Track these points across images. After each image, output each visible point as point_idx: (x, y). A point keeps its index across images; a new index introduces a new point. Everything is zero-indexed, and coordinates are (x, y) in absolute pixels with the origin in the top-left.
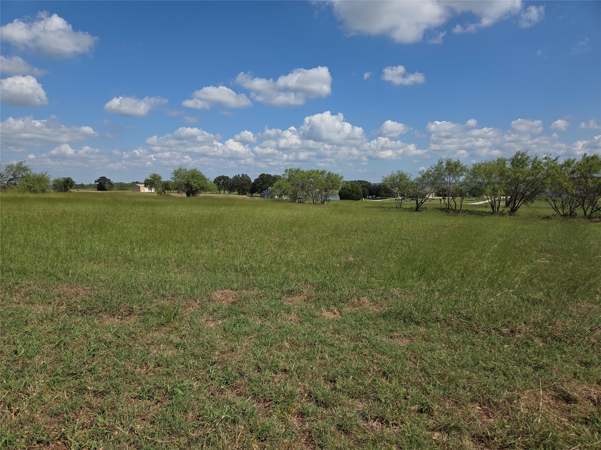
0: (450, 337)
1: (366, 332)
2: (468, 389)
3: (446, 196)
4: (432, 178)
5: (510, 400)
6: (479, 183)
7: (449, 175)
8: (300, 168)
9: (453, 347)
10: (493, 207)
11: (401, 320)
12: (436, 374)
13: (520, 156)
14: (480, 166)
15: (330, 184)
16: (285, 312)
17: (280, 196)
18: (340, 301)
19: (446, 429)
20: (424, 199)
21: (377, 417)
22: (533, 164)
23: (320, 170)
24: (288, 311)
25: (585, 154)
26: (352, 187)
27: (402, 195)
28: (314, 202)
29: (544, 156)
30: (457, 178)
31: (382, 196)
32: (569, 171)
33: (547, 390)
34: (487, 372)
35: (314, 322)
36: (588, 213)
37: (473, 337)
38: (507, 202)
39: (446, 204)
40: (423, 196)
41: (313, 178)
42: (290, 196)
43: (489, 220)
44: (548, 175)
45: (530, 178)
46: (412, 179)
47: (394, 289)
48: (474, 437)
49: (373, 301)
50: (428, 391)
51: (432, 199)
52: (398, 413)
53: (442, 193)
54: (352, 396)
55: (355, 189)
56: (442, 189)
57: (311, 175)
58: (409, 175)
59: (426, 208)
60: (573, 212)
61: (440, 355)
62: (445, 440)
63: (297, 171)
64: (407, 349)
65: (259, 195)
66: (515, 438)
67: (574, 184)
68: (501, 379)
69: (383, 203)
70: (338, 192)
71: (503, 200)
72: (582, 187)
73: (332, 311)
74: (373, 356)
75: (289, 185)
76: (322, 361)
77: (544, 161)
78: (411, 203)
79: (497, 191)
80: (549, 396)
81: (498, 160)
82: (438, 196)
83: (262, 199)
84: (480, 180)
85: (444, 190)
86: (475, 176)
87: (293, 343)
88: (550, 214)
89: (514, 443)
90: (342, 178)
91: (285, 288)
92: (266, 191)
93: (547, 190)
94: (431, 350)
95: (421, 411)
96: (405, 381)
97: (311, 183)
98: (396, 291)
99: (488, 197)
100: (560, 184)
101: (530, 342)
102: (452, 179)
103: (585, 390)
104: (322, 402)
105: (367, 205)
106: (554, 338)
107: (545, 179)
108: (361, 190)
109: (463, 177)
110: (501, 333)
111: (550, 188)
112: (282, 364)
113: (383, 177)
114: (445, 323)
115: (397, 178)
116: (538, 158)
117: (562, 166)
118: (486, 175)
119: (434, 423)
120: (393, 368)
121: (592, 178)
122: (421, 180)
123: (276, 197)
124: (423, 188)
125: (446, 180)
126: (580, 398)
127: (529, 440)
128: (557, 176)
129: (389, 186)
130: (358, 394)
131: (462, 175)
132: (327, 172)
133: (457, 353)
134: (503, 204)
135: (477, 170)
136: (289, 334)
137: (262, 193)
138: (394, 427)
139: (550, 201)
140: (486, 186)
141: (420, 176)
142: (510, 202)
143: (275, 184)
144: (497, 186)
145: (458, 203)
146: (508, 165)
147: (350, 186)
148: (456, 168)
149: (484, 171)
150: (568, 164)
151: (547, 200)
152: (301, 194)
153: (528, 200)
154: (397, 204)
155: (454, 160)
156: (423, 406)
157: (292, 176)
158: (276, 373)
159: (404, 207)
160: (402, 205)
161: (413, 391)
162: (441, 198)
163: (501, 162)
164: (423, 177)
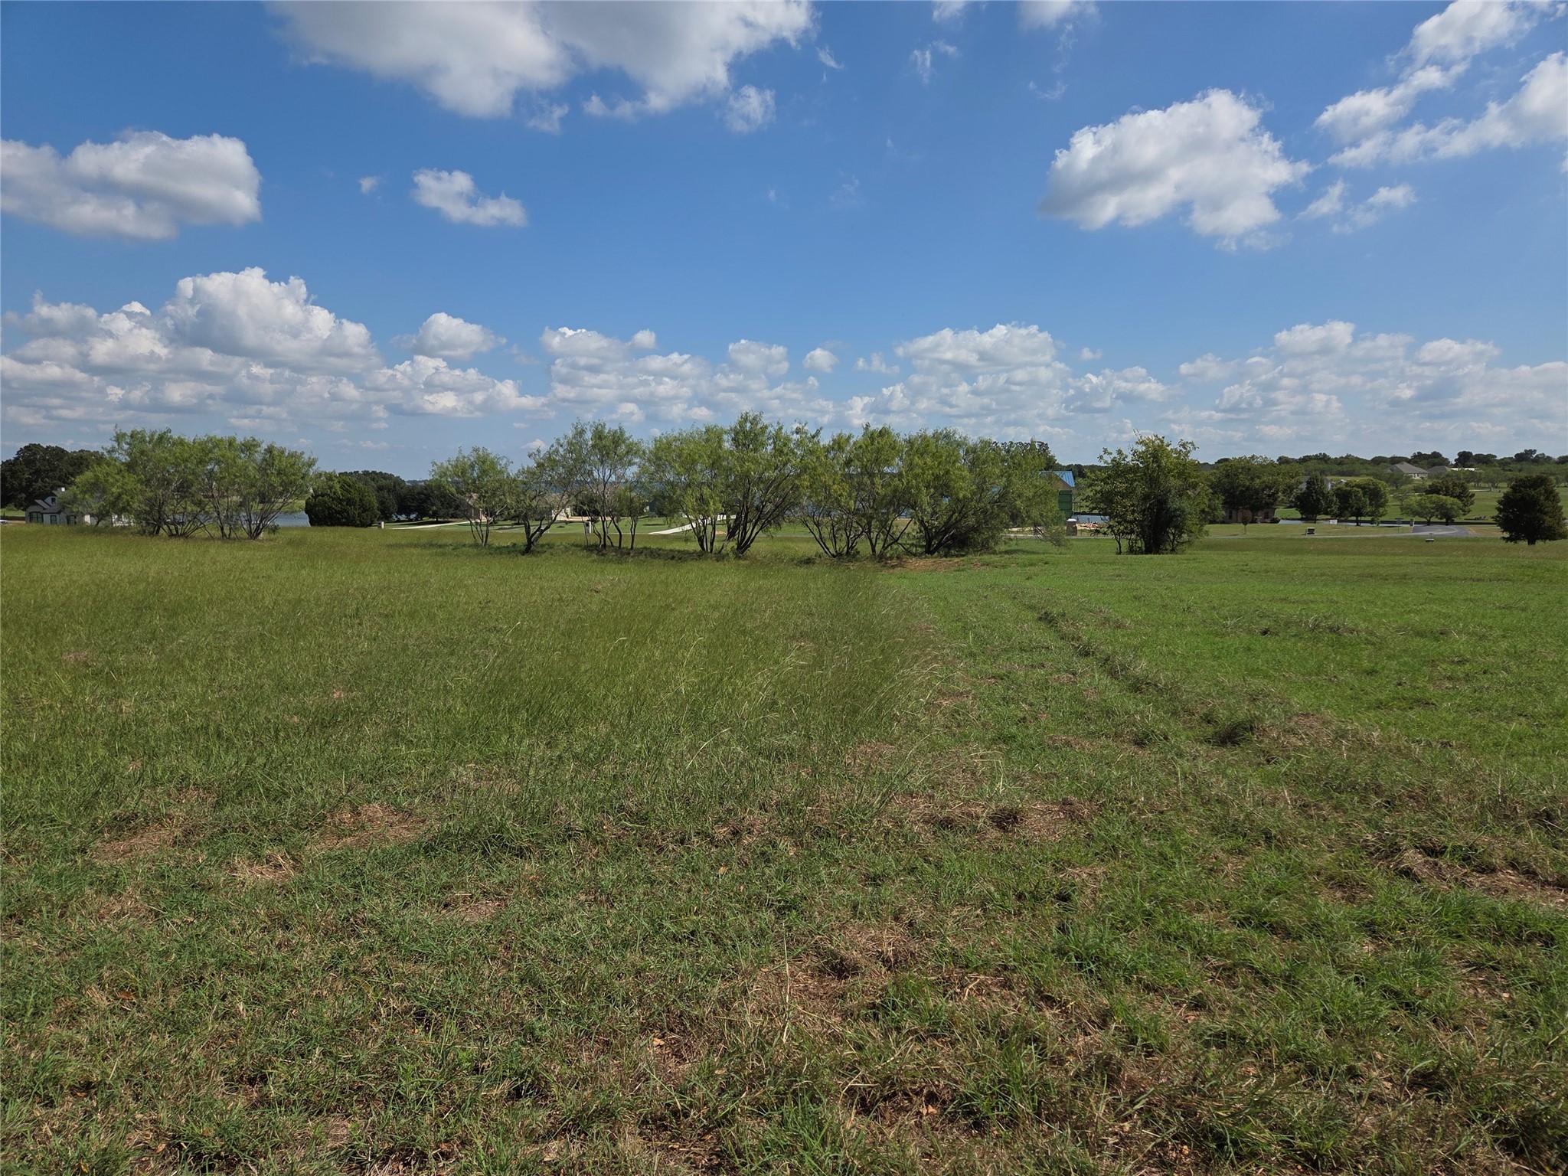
0: (600, 873)
1: (372, 907)
2: (635, 1001)
3: (596, 513)
4: (561, 470)
5: (725, 1004)
6: (668, 482)
7: (602, 462)
8: (169, 431)
9: (604, 898)
10: (701, 541)
11: (476, 850)
12: (559, 982)
13: (749, 425)
14: (669, 444)
15: (275, 480)
16: (98, 892)
17: (100, 516)
18: (297, 826)
19: (577, 1125)
20: (544, 522)
21: (391, 1151)
22: (774, 443)
23: (240, 439)
24: (111, 887)
25: (868, 426)
26: (347, 491)
27: (490, 513)
28: (224, 535)
29: (795, 426)
30: (620, 471)
31: (435, 514)
32: (841, 461)
33: (803, 956)
34: (678, 944)
35: (205, 907)
36: (879, 548)
37: (652, 862)
38: (729, 528)
39: (599, 535)
40: (544, 515)
41: (218, 463)
42: (138, 517)
43: (692, 571)
44: (805, 469)
45: (770, 474)
46: (513, 471)
47: (461, 769)
48: (645, 1122)
49: (399, 809)
50: (537, 1032)
51: (567, 523)
52: (452, 1121)
53: (588, 507)
54: (316, 1109)
55: (356, 497)
56: (586, 497)
57: (210, 451)
58: (505, 460)
59: (551, 546)
60: (852, 547)
61: (573, 926)
62: (574, 1154)
63: (161, 438)
64: (488, 929)
65: (22, 514)
66: (735, 1096)
67: (852, 487)
68: (710, 955)
69: (438, 533)
70: (303, 503)
71: (722, 523)
72: (864, 494)
73: (268, 862)
74: (388, 973)
75: (131, 481)
76: (225, 1027)
77: (795, 437)
78: (512, 534)
79: (708, 504)
80: (805, 971)
81: (707, 431)
82: (580, 515)
83: (34, 527)
84: (670, 476)
85: (591, 501)
86: (659, 466)
87: (122, 989)
88: (812, 554)
89: (734, 1109)
90: (311, 463)
91: (104, 812)
92: (49, 500)
93: (804, 501)
94: (549, 919)
95: (517, 1094)
96: (476, 1023)
97: (211, 474)
98: (465, 774)
99: (692, 517)
100: (826, 487)
101: (769, 850)
102: (608, 473)
103: (872, 939)
104: (218, 1156)
105: (393, 541)
106: (818, 833)
107: (798, 476)
108: (373, 500)
109: (635, 469)
110: (712, 840)
111: (810, 497)
112: (73, 1068)
113: (434, 464)
114: (588, 838)
115: (472, 466)
116: (783, 431)
117: (828, 450)
118: (682, 464)
119: (550, 1116)
120: (447, 992)
121: (883, 475)
122: (534, 473)
123: (87, 518)
124: (540, 495)
125: (595, 474)
126: (863, 962)
127: (764, 1093)
128: (820, 470)
129: (453, 490)
130: (338, 1096)
131: (630, 464)
132: (264, 446)
133: (614, 911)
134: (722, 532)
135: (663, 454)
136: (109, 963)
137: (32, 509)
138: (441, 1165)
139: (811, 525)
140: (685, 490)
141: (532, 464)
142: (737, 527)
143: (78, 479)
144: (706, 491)
145: (626, 533)
146: (728, 445)
147: (337, 486)
148: (616, 447)
149: (679, 456)
150: (839, 444)
151: (805, 523)
152: (176, 509)
153: (769, 522)
154: (476, 535)
155: (610, 427)
156: (522, 1078)
157: (142, 453)
158: (50, 1103)
159: (496, 544)
160: (489, 540)
161: (500, 1043)
162: (586, 519)
163: (713, 435)
164: (540, 465)
